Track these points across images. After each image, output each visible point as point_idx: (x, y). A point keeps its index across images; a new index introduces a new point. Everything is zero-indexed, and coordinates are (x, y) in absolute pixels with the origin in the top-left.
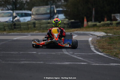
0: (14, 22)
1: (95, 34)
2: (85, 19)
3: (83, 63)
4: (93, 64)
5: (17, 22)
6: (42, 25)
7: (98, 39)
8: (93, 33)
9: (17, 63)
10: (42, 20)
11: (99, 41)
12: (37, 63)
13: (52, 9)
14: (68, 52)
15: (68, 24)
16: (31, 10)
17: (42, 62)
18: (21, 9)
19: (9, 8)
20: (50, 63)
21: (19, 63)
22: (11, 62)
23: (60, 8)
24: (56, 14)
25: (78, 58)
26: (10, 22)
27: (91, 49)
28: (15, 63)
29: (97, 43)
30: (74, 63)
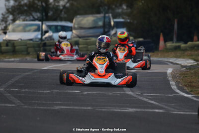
0: (44, 41)
1: (178, 63)
2: (162, 38)
3: (157, 111)
4: (174, 112)
5: (48, 40)
6: (89, 47)
7: (182, 71)
8: (175, 60)
9: (49, 108)
10: (90, 38)
11: (184, 74)
12: (82, 109)
13: (107, 20)
14: (133, 92)
16: (71, 21)
17: (89, 108)
18: (55, 20)
19: (36, 17)
20: (103, 110)
21: (52, 108)
22: (38, 107)
23: (119, 18)
24: (113, 28)
25: (150, 101)
26: (37, 40)
27: (171, 88)
28: (45, 108)
29: (181, 77)
30: (143, 110)
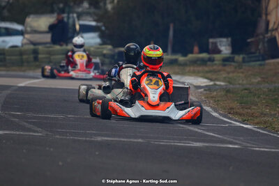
6: (52, 57)
15: (112, 56)
